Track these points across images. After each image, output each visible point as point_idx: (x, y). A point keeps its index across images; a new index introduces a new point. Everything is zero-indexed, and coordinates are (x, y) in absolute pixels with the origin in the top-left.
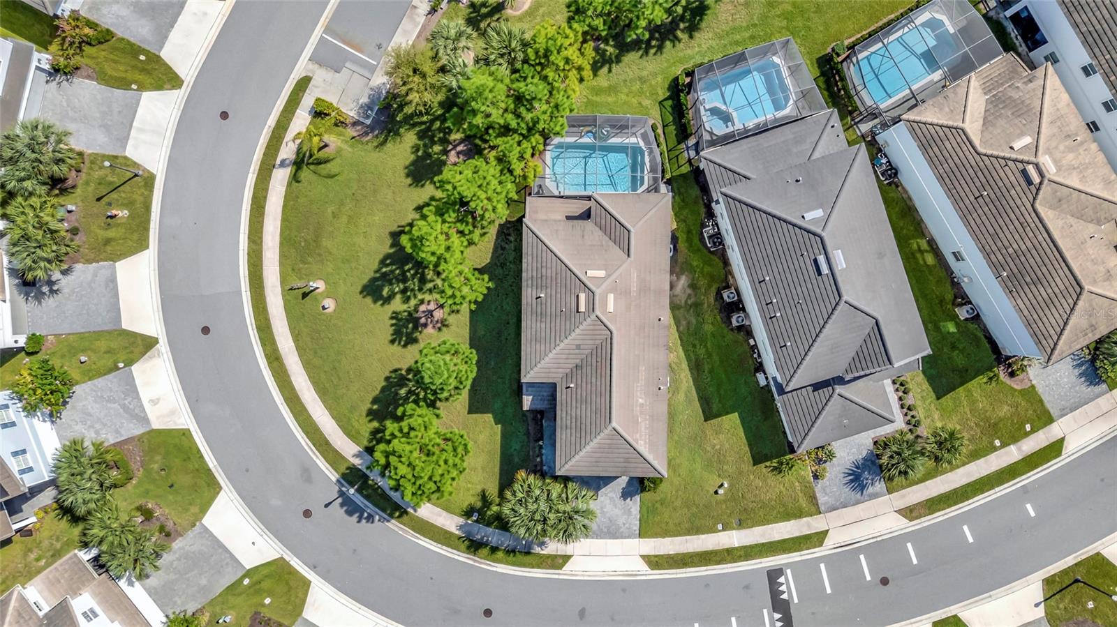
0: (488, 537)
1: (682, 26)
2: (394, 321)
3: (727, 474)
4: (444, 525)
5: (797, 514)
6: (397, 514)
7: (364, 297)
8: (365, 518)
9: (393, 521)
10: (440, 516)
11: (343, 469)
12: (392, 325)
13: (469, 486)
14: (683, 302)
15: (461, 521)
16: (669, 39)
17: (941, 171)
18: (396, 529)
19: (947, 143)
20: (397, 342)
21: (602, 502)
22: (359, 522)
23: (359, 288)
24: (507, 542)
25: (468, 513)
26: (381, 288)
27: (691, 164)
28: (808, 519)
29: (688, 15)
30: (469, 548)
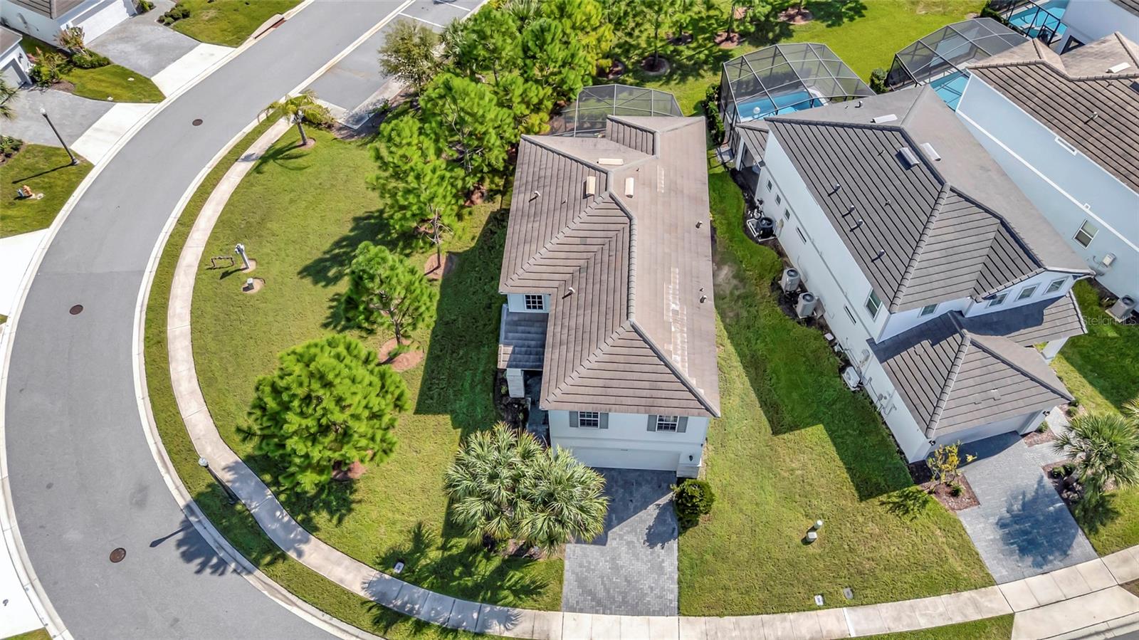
0: (413, 603)
1: (705, 68)
2: (335, 304)
3: (818, 512)
4: (341, 581)
5: (953, 584)
6: (268, 559)
7: (302, 278)
8: (212, 567)
9: (258, 573)
10: (339, 564)
11: (201, 487)
12: (331, 307)
13: (398, 516)
14: (728, 292)
15: (373, 574)
16: (693, 76)
17: (1032, 105)
18: (259, 586)
19: (1029, 79)
20: (332, 326)
21: (614, 549)
22: (198, 572)
23: (299, 269)
24: (446, 615)
25: (386, 562)
26: (328, 269)
27: (725, 167)
28: (973, 593)
29: (711, 60)
30: (376, 621)
